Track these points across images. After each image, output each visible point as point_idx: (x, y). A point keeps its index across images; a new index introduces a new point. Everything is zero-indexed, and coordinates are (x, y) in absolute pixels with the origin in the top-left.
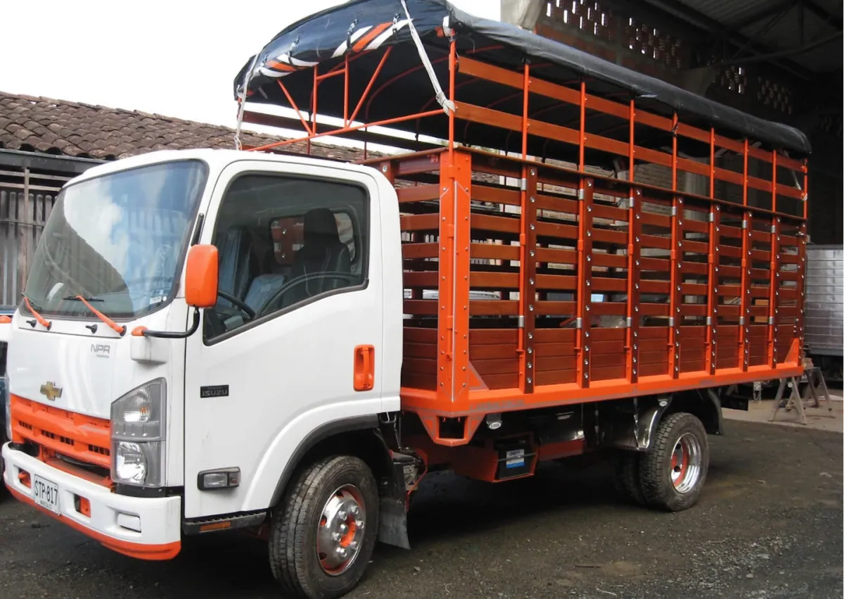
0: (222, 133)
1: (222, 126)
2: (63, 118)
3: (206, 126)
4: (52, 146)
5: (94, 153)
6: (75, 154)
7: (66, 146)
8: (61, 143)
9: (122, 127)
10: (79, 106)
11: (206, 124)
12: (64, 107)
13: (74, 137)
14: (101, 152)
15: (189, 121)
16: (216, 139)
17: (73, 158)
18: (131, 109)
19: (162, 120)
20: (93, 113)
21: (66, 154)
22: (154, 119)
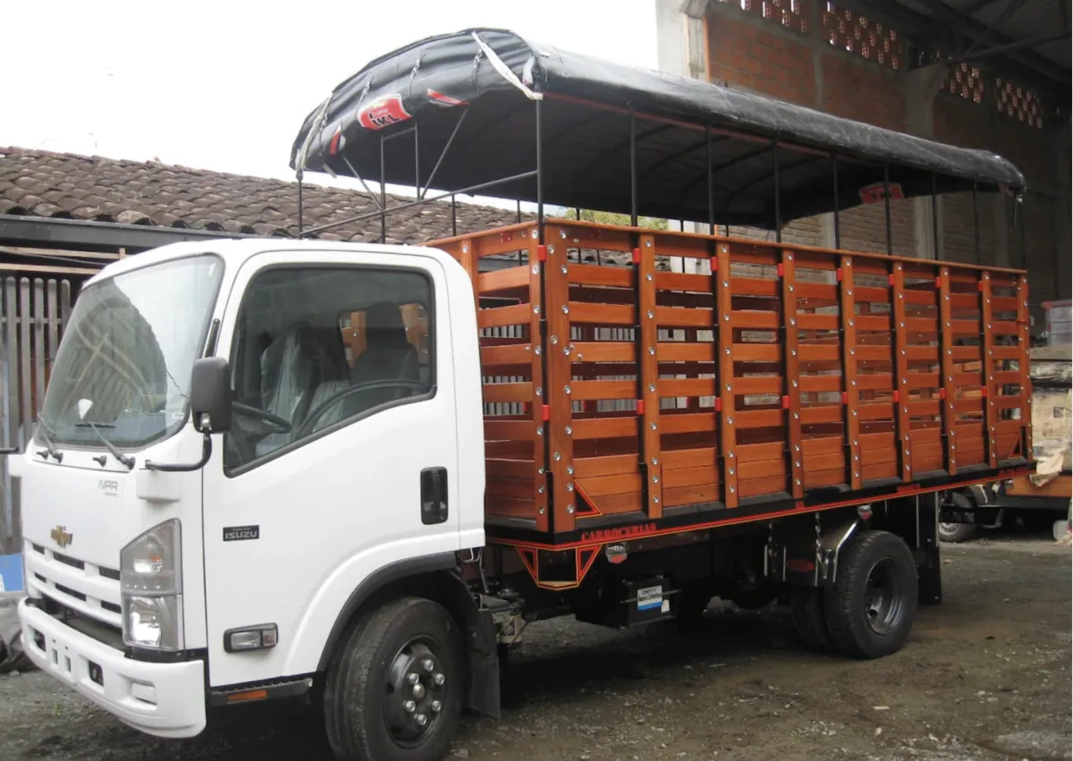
0: (273, 187)
1: (273, 180)
2: (42, 171)
3: (249, 180)
4: (16, 205)
5: (80, 212)
6: (50, 213)
7: (37, 204)
8: (31, 200)
9: (128, 181)
10: (66, 158)
11: (249, 177)
12: (46, 158)
13: (52, 192)
14: (89, 210)
15: (224, 174)
16: (263, 194)
17: (46, 219)
18: (143, 160)
19: (185, 172)
20: (88, 164)
21: (37, 215)
22: (176, 172)
